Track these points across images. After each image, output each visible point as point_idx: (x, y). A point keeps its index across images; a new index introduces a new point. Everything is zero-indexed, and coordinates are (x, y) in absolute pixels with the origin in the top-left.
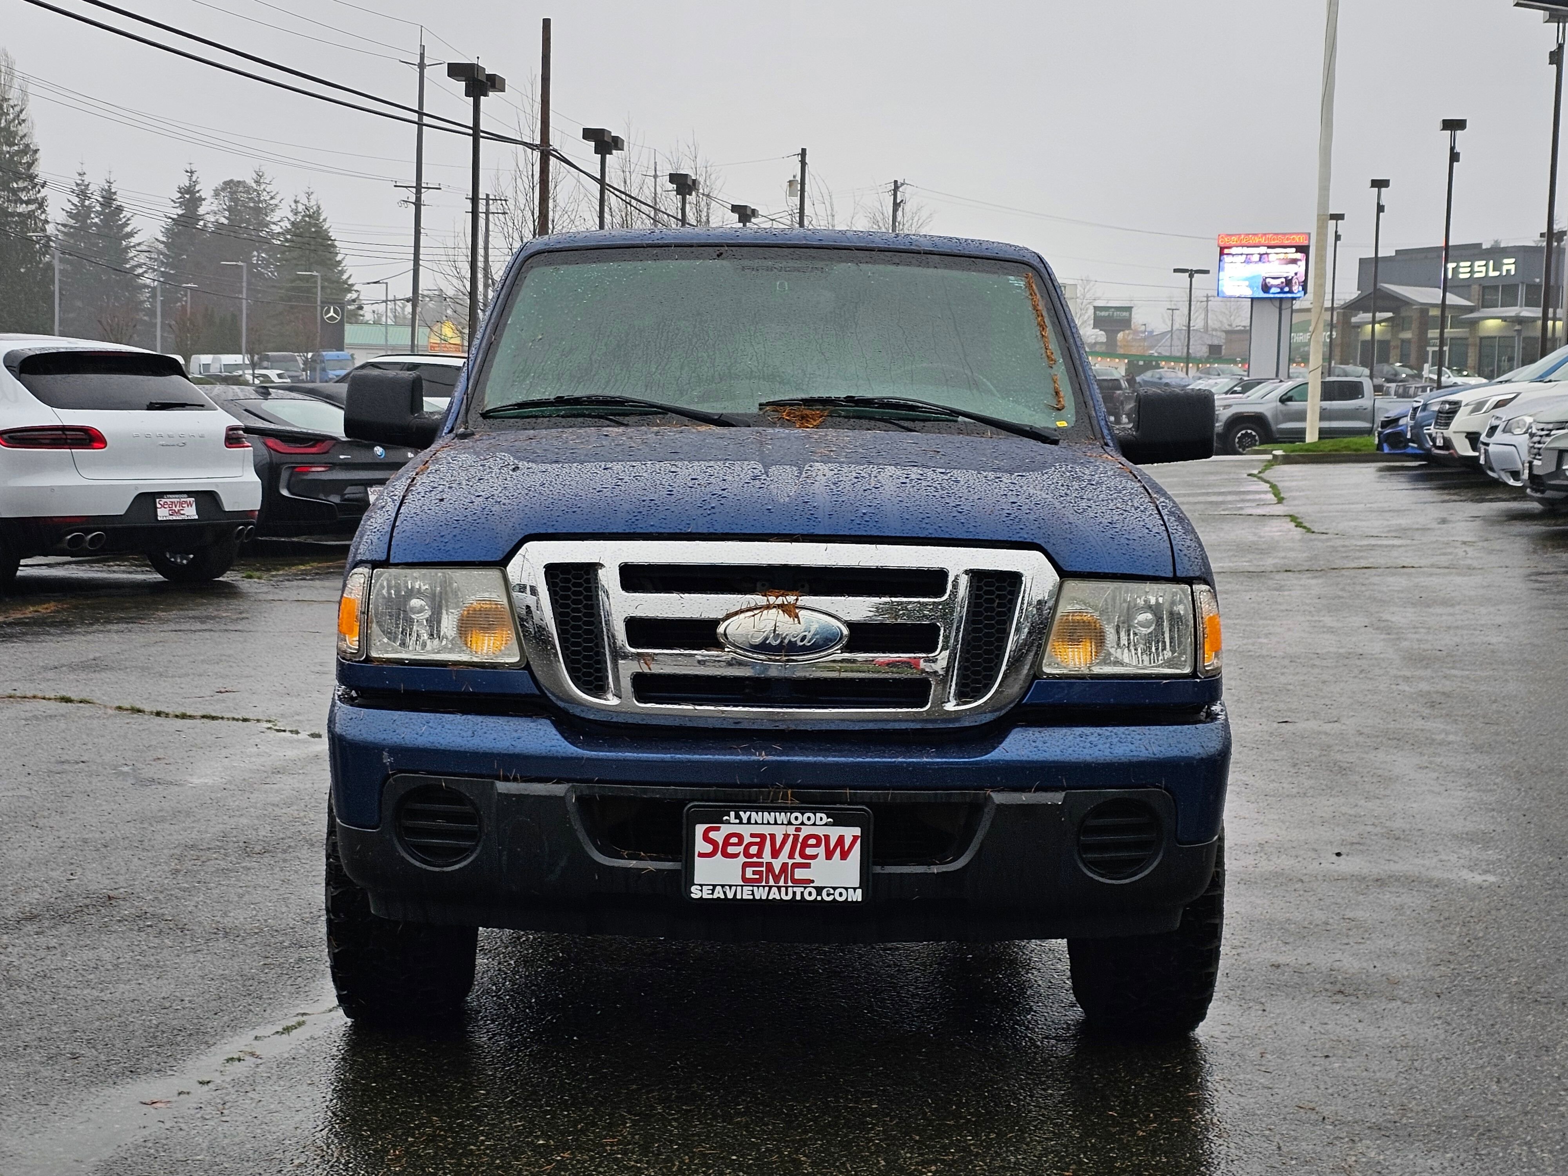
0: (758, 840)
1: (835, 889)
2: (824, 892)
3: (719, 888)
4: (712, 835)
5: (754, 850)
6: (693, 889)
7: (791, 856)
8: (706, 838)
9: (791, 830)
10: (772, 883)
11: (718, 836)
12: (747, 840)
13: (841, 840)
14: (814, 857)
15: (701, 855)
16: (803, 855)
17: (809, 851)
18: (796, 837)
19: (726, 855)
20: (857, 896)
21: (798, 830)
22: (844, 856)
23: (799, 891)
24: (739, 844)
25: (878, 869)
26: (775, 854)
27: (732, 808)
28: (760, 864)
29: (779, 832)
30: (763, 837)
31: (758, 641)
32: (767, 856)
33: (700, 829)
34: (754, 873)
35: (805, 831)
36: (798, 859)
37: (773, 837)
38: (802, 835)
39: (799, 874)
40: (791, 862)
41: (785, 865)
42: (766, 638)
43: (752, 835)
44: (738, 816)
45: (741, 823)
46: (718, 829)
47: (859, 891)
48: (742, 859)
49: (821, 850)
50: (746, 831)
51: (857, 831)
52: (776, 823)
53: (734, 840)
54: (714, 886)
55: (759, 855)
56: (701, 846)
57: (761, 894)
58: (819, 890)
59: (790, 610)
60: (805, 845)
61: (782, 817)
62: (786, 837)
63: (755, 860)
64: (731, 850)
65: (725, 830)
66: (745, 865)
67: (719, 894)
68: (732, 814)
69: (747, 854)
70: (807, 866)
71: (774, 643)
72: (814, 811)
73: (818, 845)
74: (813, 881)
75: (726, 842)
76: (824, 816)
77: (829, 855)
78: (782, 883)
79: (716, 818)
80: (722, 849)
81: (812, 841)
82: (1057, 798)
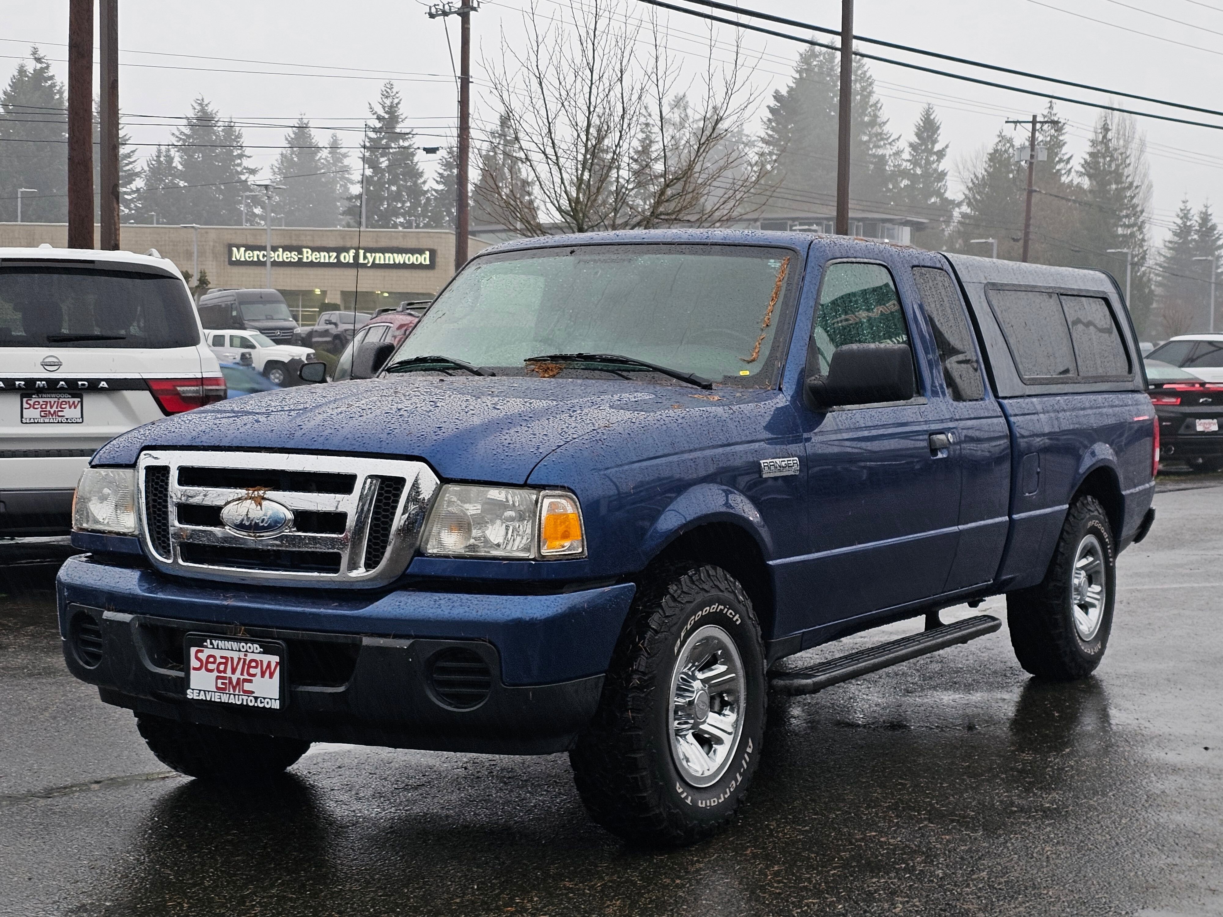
0: (224, 661)
1: (264, 698)
2: (259, 700)
3: (202, 692)
4: (200, 655)
5: (222, 667)
6: (189, 691)
9: (242, 655)
10: (232, 692)
11: (203, 656)
12: (219, 660)
14: (254, 675)
15: (195, 669)
17: (252, 671)
18: (245, 660)
20: (276, 705)
23: (245, 698)
24: (214, 663)
28: (224, 678)
29: (235, 655)
31: (238, 522)
32: (229, 674)
34: (223, 684)
35: (250, 657)
36: (246, 677)
37: (232, 658)
41: (239, 679)
42: (243, 520)
44: (211, 644)
45: (213, 648)
46: (202, 651)
47: (278, 701)
49: (258, 671)
52: (232, 650)
53: (211, 660)
54: (200, 690)
55: (225, 671)
56: (194, 663)
57: (225, 699)
58: (256, 698)
59: (259, 501)
60: (249, 667)
61: (235, 645)
62: (239, 659)
63: (222, 675)
64: (210, 666)
65: (207, 652)
66: (218, 678)
67: (202, 697)
68: (208, 641)
69: (219, 671)
70: (250, 681)
71: (247, 524)
72: (253, 642)
73: (256, 667)
74: (253, 692)
77: (263, 675)
78: (237, 692)
79: (200, 644)
80: (204, 666)
81: (253, 664)
82: (405, 644)
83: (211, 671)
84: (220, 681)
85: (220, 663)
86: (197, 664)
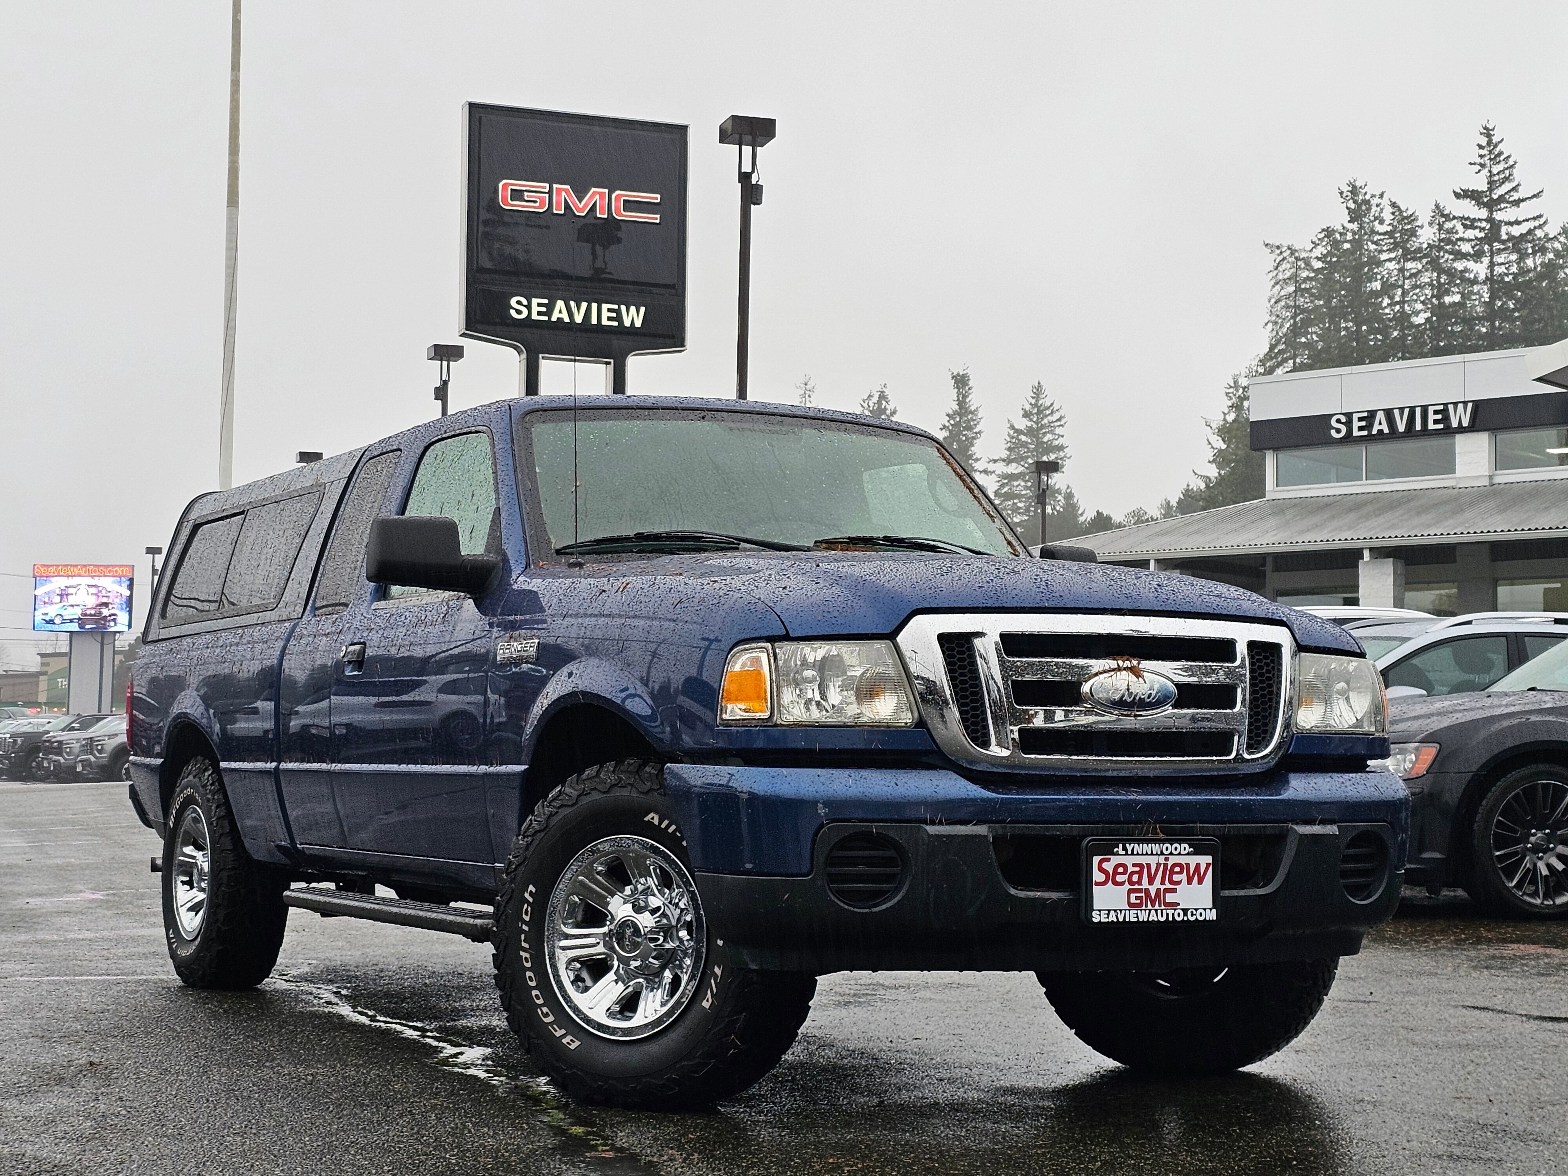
0: (1137, 869)
2: (1189, 913)
3: (1112, 913)
4: (1105, 865)
5: (1135, 878)
7: (1163, 883)
8: (1101, 869)
9: (1162, 859)
10: (1150, 907)
11: (1109, 866)
12: (1131, 869)
13: (1198, 866)
14: (1179, 883)
15: (1098, 884)
16: (1172, 882)
17: (1176, 878)
18: (1166, 865)
19: (1116, 883)
20: (1212, 915)
21: (1167, 859)
22: (1200, 882)
23: (1170, 912)
24: (1124, 873)
25: (1226, 893)
26: (1151, 881)
27: (1121, 840)
28: (1140, 891)
29: (1153, 861)
30: (1141, 866)
32: (1145, 884)
33: (1096, 859)
34: (1137, 898)
35: (1173, 860)
36: (1168, 885)
37: (1149, 865)
38: (1170, 863)
39: (1170, 898)
40: (1163, 887)
41: (1158, 890)
42: (1123, 696)
43: (1134, 865)
44: (1125, 849)
45: (1127, 854)
46: (1108, 860)
47: (1214, 911)
48: (1127, 886)
49: (1184, 877)
50: (1129, 861)
51: (1209, 859)
52: (1152, 854)
53: (1121, 870)
54: (1109, 911)
55: (1139, 882)
56: (1098, 876)
57: (1143, 916)
58: (1185, 911)
59: (1136, 672)
60: (1172, 872)
62: (1158, 865)
63: (1136, 887)
64: (1119, 878)
65: (1115, 860)
66: (1130, 891)
67: (1112, 918)
68: (1121, 846)
69: (1131, 883)
70: (1174, 891)
71: (1129, 700)
73: (1181, 872)
75: (1115, 872)
76: (1187, 846)
77: (1190, 881)
78: (1157, 907)
79: (1108, 850)
80: (1111, 878)
81: (1177, 869)
83: (1122, 884)
84: (1133, 896)
85: (1133, 873)
86: (1100, 877)
